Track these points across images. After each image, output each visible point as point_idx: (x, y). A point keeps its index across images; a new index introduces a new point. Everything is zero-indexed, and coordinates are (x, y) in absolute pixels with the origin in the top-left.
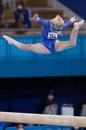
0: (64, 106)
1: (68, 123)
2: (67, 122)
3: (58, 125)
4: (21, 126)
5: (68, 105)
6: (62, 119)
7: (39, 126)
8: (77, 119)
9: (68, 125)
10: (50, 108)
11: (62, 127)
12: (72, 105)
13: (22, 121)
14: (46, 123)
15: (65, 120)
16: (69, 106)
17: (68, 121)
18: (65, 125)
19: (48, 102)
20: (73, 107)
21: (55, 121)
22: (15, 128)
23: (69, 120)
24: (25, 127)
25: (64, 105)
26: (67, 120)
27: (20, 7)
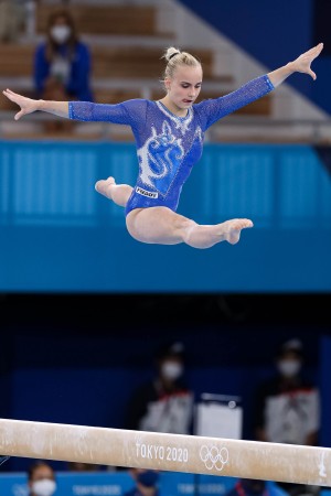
0: (207, 402)
1: (219, 464)
2: (214, 462)
3: (181, 469)
4: (45, 471)
5: (222, 397)
6: (198, 448)
7: (111, 473)
8: (253, 452)
9: (219, 471)
10: (167, 410)
11: (197, 479)
12: (237, 398)
13: (48, 451)
14: (136, 461)
15: (210, 454)
16: (225, 403)
17: (219, 455)
18: (209, 470)
19: (158, 386)
20: (238, 405)
21: (170, 457)
22: (23, 475)
23: (223, 453)
24: (61, 475)
25: (207, 396)
26: (215, 453)
27: (61, 33)
